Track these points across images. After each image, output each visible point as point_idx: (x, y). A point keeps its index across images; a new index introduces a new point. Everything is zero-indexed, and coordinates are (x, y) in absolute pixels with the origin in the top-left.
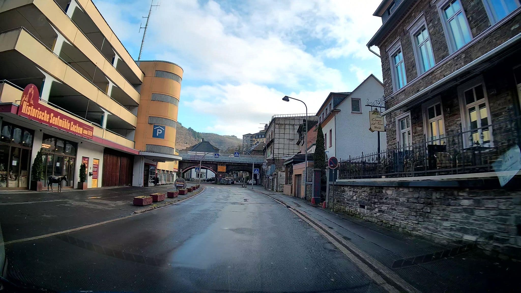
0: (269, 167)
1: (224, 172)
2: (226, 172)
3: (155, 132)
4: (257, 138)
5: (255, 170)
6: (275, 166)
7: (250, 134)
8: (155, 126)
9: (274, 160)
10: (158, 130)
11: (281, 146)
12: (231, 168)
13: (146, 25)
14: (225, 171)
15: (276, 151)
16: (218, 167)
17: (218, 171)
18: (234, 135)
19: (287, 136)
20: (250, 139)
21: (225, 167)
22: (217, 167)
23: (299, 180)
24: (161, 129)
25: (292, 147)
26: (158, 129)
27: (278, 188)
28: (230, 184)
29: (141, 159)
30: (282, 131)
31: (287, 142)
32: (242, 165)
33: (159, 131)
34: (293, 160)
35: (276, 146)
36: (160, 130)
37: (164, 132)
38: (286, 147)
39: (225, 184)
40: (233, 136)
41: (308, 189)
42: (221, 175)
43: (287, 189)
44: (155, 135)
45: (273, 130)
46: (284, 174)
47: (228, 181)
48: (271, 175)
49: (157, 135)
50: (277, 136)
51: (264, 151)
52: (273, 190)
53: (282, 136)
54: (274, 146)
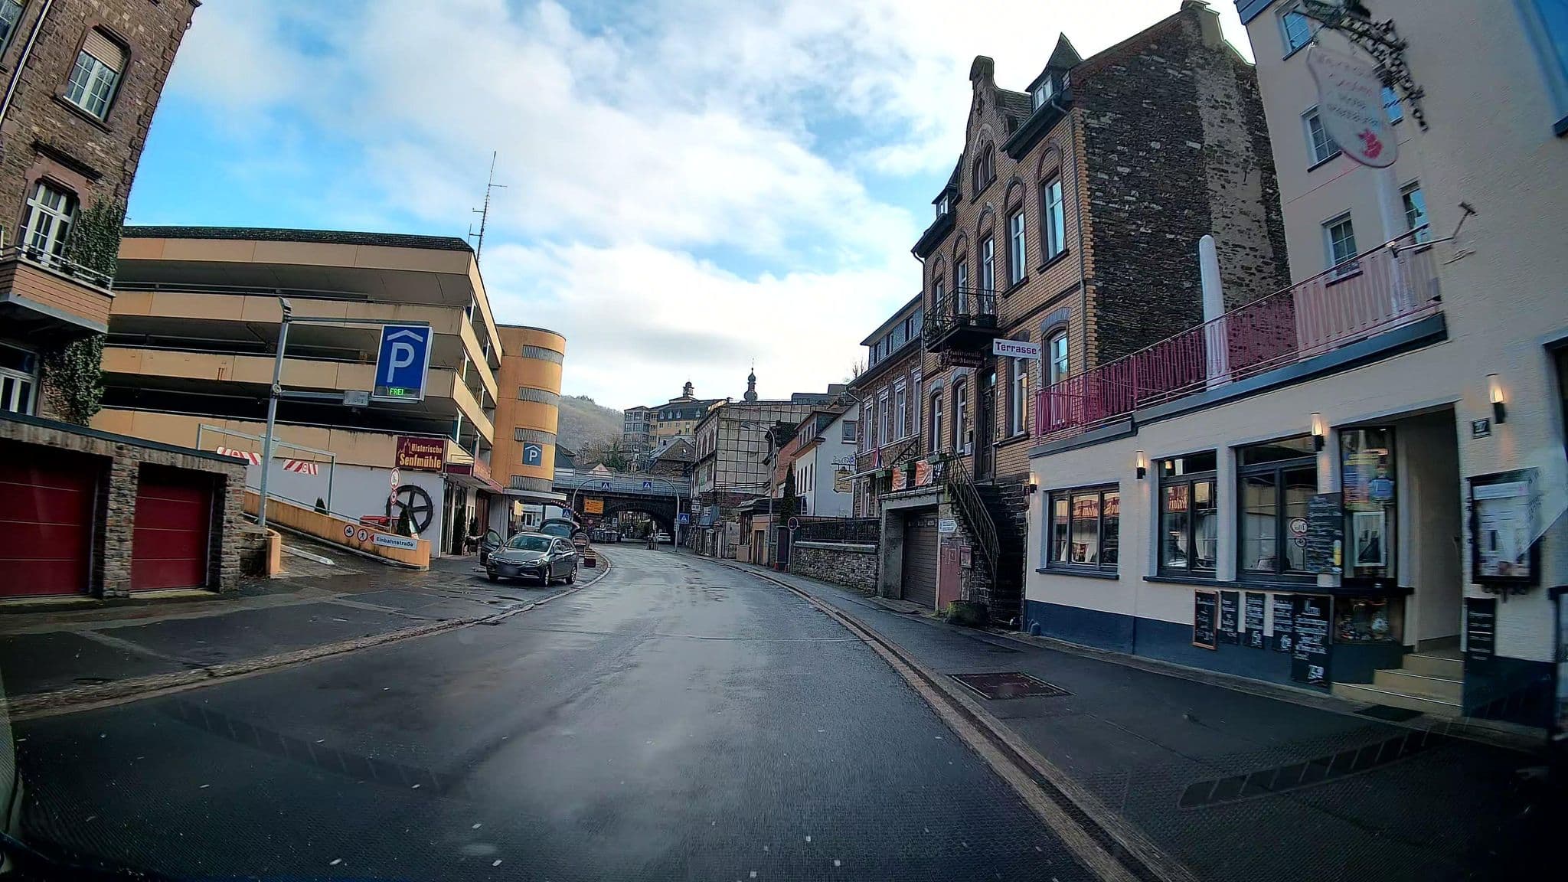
0: (707, 509)
1: (598, 514)
2: (603, 516)
3: (526, 454)
4: (663, 420)
5: (681, 517)
6: (718, 508)
7: (641, 408)
8: (526, 445)
9: (715, 493)
10: (531, 451)
11: (732, 466)
12: (614, 504)
13: (482, 230)
14: (602, 513)
15: (720, 477)
16: (586, 501)
17: (585, 511)
18: (585, 395)
19: (743, 446)
20: (644, 422)
21: (601, 504)
22: (583, 500)
23: (762, 538)
24: (536, 450)
25: (752, 468)
26: (530, 449)
27: (726, 552)
28: (614, 542)
29: (504, 501)
30: (734, 435)
31: (743, 457)
32: (639, 500)
33: (534, 454)
34: (752, 508)
35: (721, 466)
36: (535, 452)
37: (540, 454)
38: (741, 468)
39: (603, 543)
40: (583, 398)
41: (771, 552)
42: (591, 522)
43: (743, 552)
44: (526, 461)
45: (715, 432)
46: (737, 527)
47: (611, 534)
48: (712, 527)
49: (531, 460)
50: (722, 444)
51: (688, 468)
52: (714, 555)
53: (733, 445)
54: (716, 465)
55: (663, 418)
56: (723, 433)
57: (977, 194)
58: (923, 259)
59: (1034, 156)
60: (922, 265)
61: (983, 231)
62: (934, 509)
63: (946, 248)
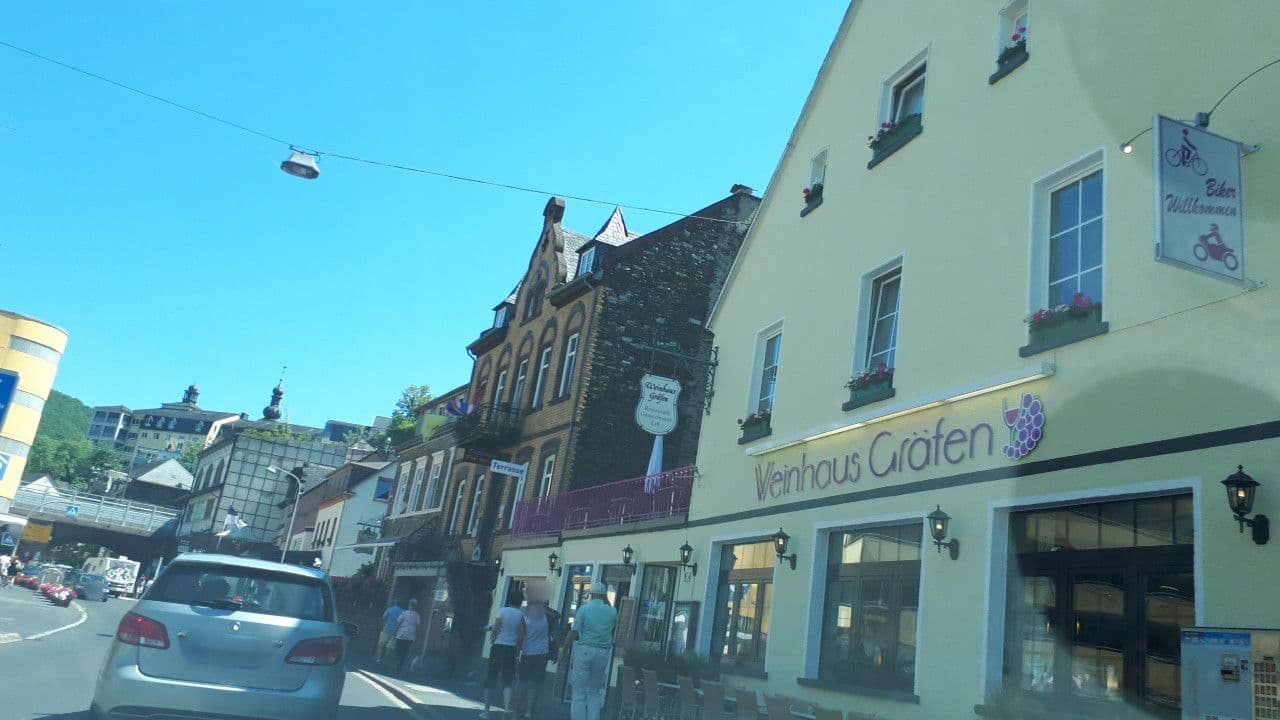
4: (149, 429)
11: (239, 505)
15: (221, 516)
17: (24, 537)
19: (258, 483)
20: (121, 427)
21: (48, 530)
25: (264, 511)
30: (249, 469)
31: (255, 496)
38: (250, 508)
45: (226, 463)
50: (232, 479)
53: (245, 481)
54: (219, 501)
55: (148, 425)
56: (236, 466)
57: (526, 320)
58: (475, 357)
59: (567, 309)
60: (473, 362)
61: (522, 354)
62: (435, 579)
63: (495, 353)
